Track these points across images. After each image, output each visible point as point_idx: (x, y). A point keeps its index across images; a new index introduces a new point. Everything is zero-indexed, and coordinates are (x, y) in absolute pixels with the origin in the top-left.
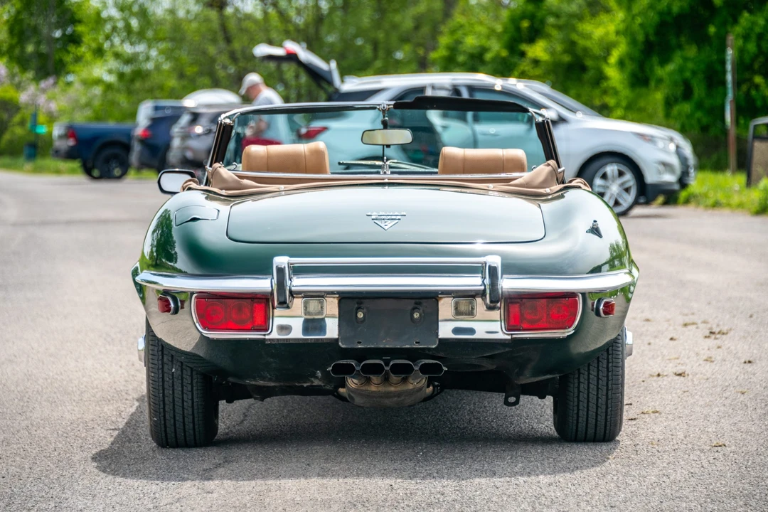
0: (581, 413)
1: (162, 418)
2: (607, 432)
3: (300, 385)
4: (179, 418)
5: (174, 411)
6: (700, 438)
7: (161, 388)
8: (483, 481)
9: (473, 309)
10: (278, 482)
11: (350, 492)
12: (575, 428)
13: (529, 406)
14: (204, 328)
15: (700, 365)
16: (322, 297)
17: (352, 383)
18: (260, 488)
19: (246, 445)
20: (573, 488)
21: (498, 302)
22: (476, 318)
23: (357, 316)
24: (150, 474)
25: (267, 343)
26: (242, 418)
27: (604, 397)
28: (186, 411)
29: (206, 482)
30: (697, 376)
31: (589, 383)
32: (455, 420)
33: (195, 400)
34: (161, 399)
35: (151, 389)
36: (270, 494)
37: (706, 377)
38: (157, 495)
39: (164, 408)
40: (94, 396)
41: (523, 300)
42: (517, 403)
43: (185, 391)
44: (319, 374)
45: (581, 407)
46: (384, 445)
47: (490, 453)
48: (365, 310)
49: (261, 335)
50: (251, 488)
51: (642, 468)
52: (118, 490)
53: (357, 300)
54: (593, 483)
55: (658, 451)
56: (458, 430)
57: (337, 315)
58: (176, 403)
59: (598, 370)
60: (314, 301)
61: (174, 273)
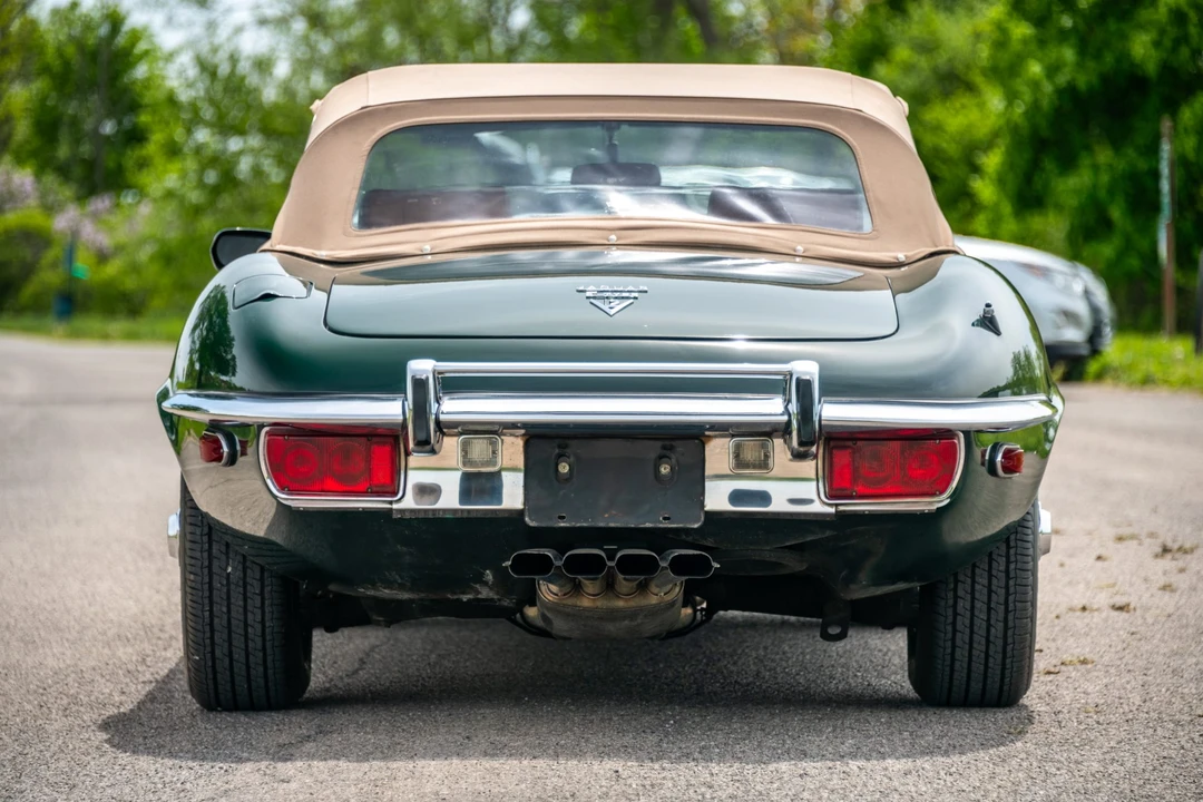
0: (958, 652)
1: (208, 656)
2: (1005, 688)
3: (455, 597)
4: (239, 655)
5: (230, 644)
6: (1170, 703)
7: (206, 601)
8: (784, 766)
9: (767, 457)
10: (411, 766)
11: (540, 783)
12: (947, 678)
13: (861, 652)
14: (282, 488)
15: (1152, 595)
16: (495, 433)
17: (549, 591)
18: (376, 774)
19: (360, 707)
20: (949, 779)
21: (813, 444)
22: (772, 474)
23: (557, 470)
24: (182, 751)
25: (394, 516)
26: (357, 666)
27: (1001, 624)
28: (251, 644)
29: (280, 765)
30: (1151, 612)
31: (973, 598)
32: (732, 672)
33: (267, 624)
34: (207, 620)
35: (189, 603)
36: (395, 784)
37: (1166, 613)
38: (188, 786)
39: (212, 638)
40: (105, 633)
41: (859, 443)
42: (842, 637)
43: (249, 608)
44: (489, 576)
45: (959, 643)
46: (604, 709)
47: (795, 721)
48: (572, 459)
49: (384, 501)
50: (360, 775)
51: (1072, 748)
52: (118, 778)
53: (557, 441)
54: (986, 771)
55: (1098, 723)
56: (737, 687)
57: (522, 467)
58: (233, 628)
59: (990, 576)
60: (481, 441)
61: (230, 392)
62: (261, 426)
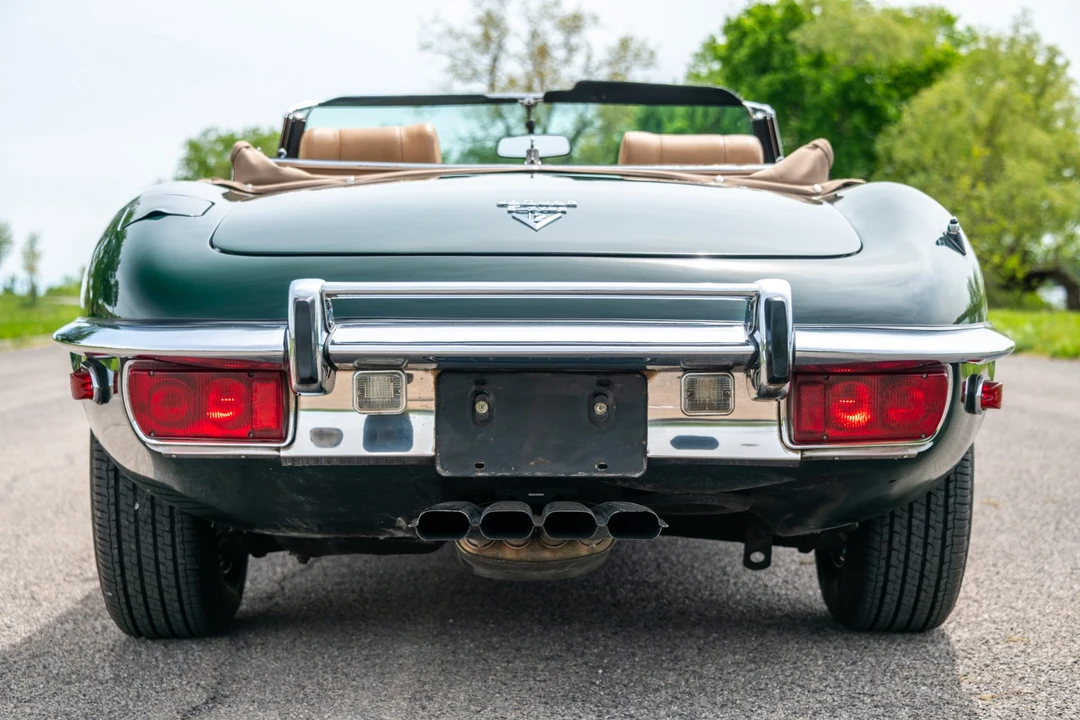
0: (890, 586)
1: (121, 593)
3: (370, 537)
4: (152, 592)
5: (142, 582)
7: (114, 539)
9: (727, 396)
12: (874, 611)
14: (148, 434)
16: (399, 367)
17: (468, 543)
21: (784, 381)
22: (730, 417)
23: (474, 410)
25: (284, 464)
27: (937, 559)
28: (163, 581)
31: (910, 533)
33: (179, 562)
34: (116, 558)
35: (98, 540)
39: (123, 575)
41: (831, 377)
42: (765, 564)
43: (159, 545)
44: (402, 522)
45: (892, 577)
48: (492, 398)
49: (270, 448)
53: (475, 376)
57: (433, 408)
58: (145, 566)
59: (928, 511)
60: (381, 377)
61: (112, 322)
62: (124, 360)
